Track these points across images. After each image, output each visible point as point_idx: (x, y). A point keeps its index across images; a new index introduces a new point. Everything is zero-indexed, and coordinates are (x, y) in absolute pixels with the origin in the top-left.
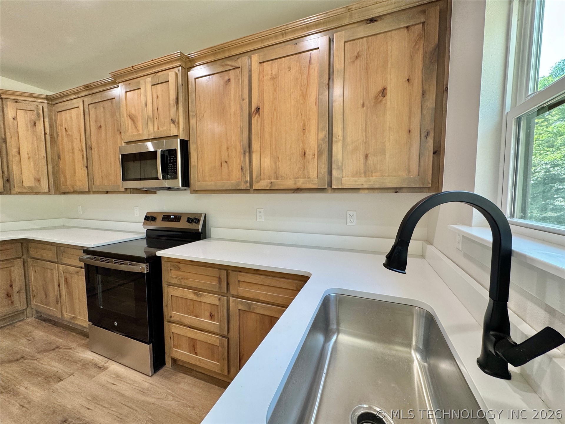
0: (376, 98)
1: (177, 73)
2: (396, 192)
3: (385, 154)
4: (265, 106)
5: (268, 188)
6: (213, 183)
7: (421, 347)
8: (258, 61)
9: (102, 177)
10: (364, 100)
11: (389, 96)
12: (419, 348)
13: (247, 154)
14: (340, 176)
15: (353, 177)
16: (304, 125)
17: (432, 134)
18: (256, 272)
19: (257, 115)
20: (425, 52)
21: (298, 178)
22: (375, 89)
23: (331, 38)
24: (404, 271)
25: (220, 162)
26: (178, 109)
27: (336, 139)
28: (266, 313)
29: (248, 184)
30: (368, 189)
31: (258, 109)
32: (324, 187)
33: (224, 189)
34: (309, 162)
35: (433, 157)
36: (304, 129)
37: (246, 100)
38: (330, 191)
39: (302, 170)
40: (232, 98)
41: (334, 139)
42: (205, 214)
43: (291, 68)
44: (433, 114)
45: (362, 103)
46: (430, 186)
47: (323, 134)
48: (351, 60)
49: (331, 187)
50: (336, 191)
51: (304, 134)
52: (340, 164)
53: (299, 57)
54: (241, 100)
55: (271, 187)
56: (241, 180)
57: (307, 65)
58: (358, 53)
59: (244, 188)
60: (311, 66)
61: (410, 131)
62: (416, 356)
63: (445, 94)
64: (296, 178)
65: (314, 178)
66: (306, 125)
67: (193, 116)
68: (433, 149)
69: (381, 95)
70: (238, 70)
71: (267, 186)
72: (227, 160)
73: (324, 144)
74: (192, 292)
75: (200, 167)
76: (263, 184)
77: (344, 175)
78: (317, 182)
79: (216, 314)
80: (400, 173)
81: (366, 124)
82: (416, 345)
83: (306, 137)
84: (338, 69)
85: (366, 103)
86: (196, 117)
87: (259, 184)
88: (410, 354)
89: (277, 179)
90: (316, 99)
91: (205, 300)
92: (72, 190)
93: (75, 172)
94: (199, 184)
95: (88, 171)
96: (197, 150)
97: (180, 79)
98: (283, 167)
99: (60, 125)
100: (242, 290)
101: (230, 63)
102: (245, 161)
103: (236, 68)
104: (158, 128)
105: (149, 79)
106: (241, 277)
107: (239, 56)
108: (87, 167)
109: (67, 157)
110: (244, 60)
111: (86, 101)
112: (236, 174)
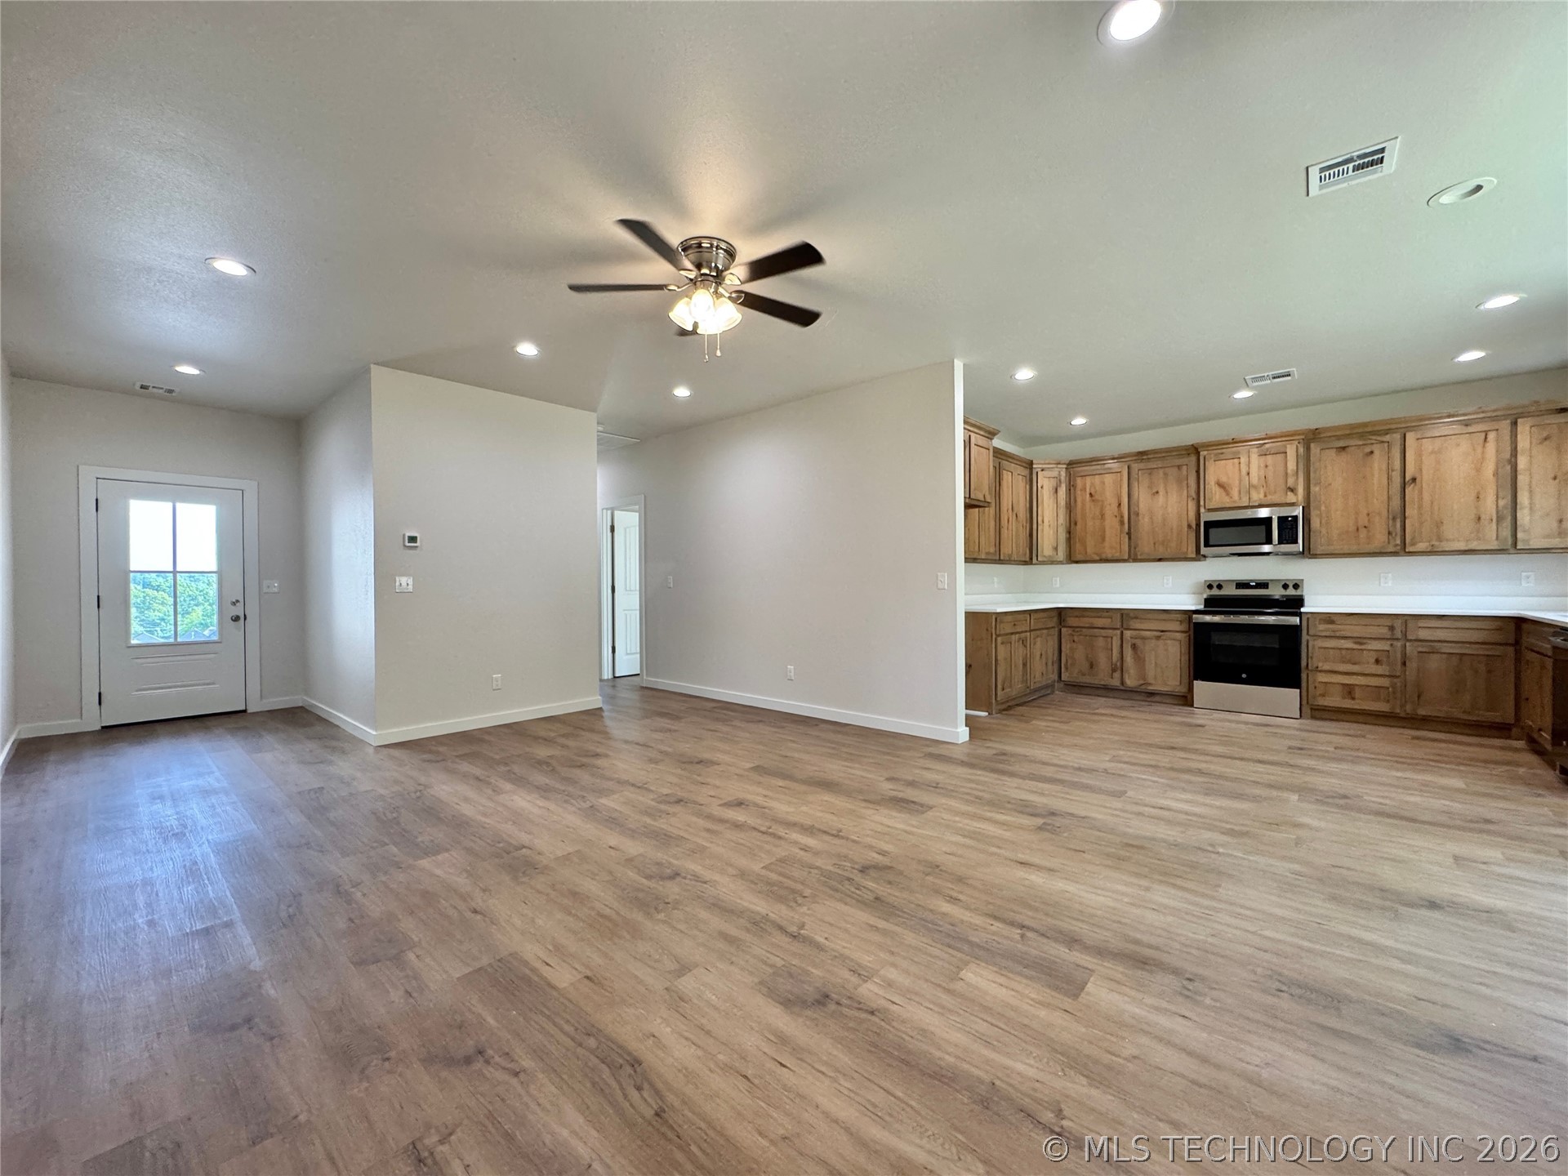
1: (1297, 445)
4: (1423, 476)
5: (1428, 550)
6: (1344, 546)
9: (1155, 544)
10: (1555, 475)
13: (1399, 520)
14: (1527, 538)
15: (1543, 539)
16: (1478, 494)
19: (1413, 485)
21: (1471, 541)
23: (1513, 421)
25: (1356, 527)
26: (1297, 479)
27: (1520, 508)
29: (1399, 549)
31: (1414, 480)
32: (1506, 549)
34: (1485, 526)
36: (1478, 497)
37: (1398, 472)
38: (1514, 552)
39: (1475, 533)
40: (1377, 468)
41: (1518, 507)
42: (1300, 579)
43: (1461, 445)
45: (1553, 476)
47: (1504, 502)
48: (1538, 441)
49: (1516, 548)
50: (1523, 552)
51: (1478, 502)
52: (1525, 528)
53: (1470, 436)
54: (1390, 471)
55: (1431, 550)
56: (1389, 545)
57: (1482, 443)
58: (1548, 436)
59: (1393, 552)
60: (1487, 444)
64: (1468, 541)
65: (1492, 541)
66: (1481, 493)
67: (1315, 485)
70: (1386, 445)
71: (1427, 548)
72: (1366, 525)
73: (1506, 511)
74: (1352, 641)
75: (1324, 531)
76: (1421, 546)
77: (1533, 537)
78: (1496, 545)
79: (1385, 659)
81: (1559, 494)
83: (1481, 504)
84: (1522, 449)
85: (1558, 477)
86: (1318, 486)
87: (1415, 548)
89: (1441, 543)
90: (1494, 471)
91: (1369, 647)
92: (1098, 558)
93: (1103, 539)
94: (1323, 548)
95: (1130, 538)
96: (1320, 516)
97: (1301, 450)
98: (1448, 530)
99: (1081, 490)
100: (1423, 634)
101: (1374, 437)
102: (1395, 526)
103: (1383, 442)
104: (1265, 496)
105: (1256, 450)
106: (1422, 623)
107: (1387, 432)
108: (1129, 534)
109: (1090, 523)
110: (1395, 435)
111: (1135, 466)
112: (1380, 539)
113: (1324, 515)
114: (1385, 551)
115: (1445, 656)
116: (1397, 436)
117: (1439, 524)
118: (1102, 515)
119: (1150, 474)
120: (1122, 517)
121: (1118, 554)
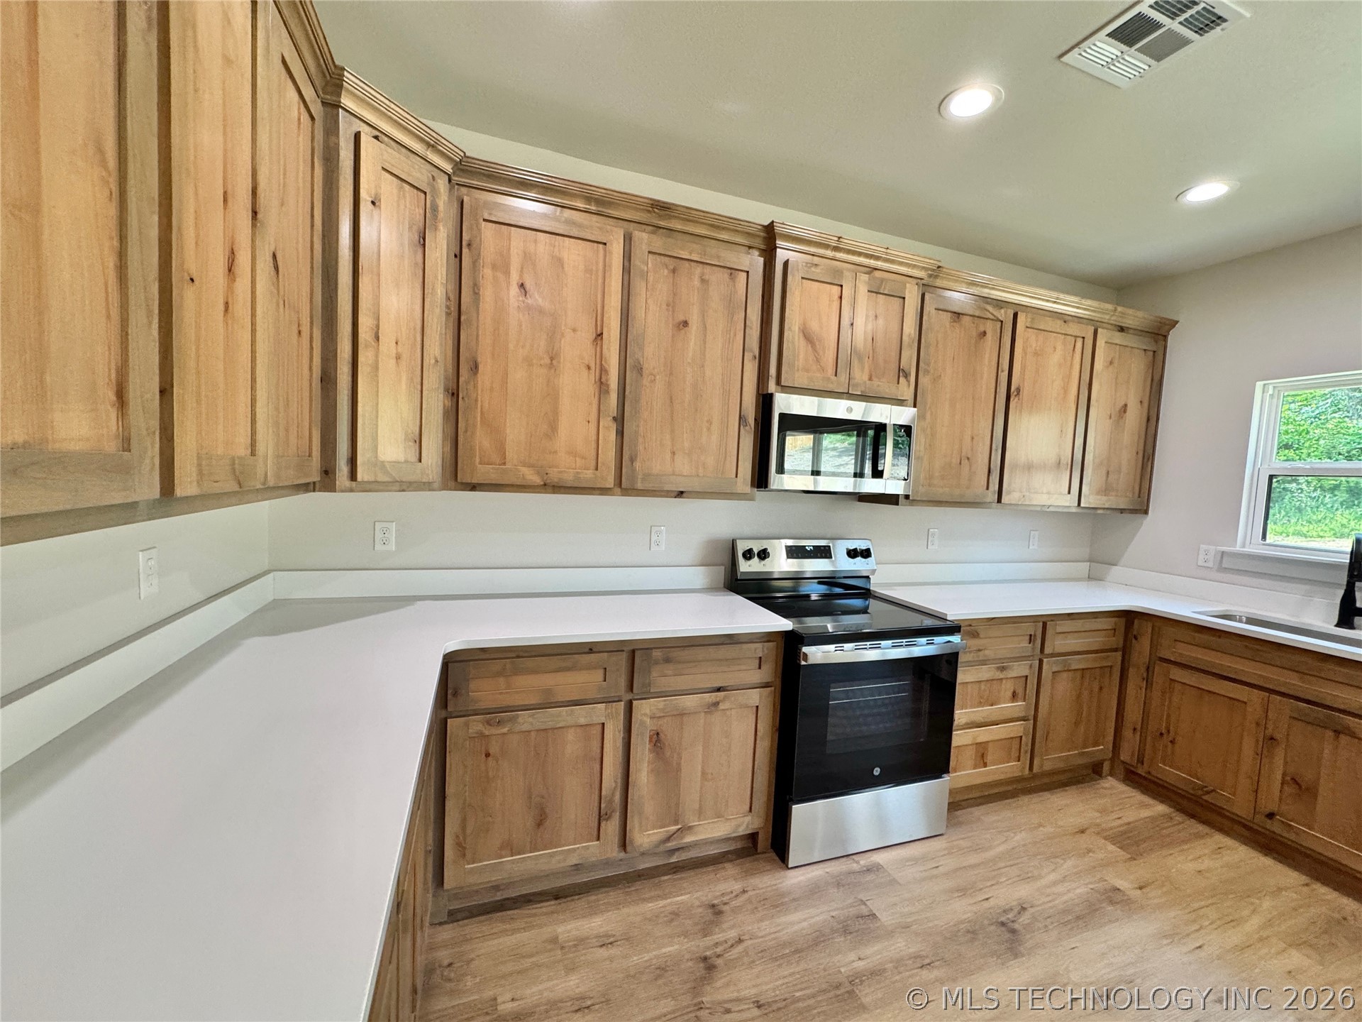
0: (1120, 412)
2: (1121, 513)
3: (1120, 473)
4: (1027, 389)
5: (1020, 503)
6: (946, 489)
8: (1025, 324)
9: (673, 453)
10: (1111, 411)
11: (1128, 413)
13: (1000, 452)
14: (1088, 493)
15: (1097, 494)
16: (1062, 425)
18: (1071, 616)
20: (1153, 380)
22: (1120, 404)
23: (1096, 330)
25: (959, 457)
28: (1083, 666)
29: (996, 496)
31: (1018, 391)
33: (963, 501)
34: (1062, 473)
36: (1061, 431)
37: (1006, 372)
39: (1055, 482)
43: (1057, 348)
46: (1143, 509)
47: (1079, 442)
48: (1106, 364)
49: (1080, 504)
51: (1061, 437)
53: (1064, 339)
54: (1000, 370)
55: (1023, 501)
56: (988, 489)
57: (1071, 351)
58: (1112, 359)
59: (990, 501)
60: (1075, 356)
61: (1137, 453)
65: (1066, 493)
67: (925, 373)
69: (1123, 411)
71: (1019, 500)
72: (969, 455)
74: (994, 667)
75: (926, 459)
76: (1015, 496)
79: (1021, 691)
80: (1129, 493)
81: (1111, 438)
83: (1063, 441)
84: (1097, 370)
85: (1113, 415)
86: (930, 375)
87: (1009, 497)
89: (1029, 491)
90: (1075, 397)
92: (537, 480)
93: (553, 427)
94: (924, 490)
95: (620, 433)
99: (494, 267)
101: (990, 309)
102: (996, 461)
103: (997, 319)
104: (870, 379)
105: (865, 277)
106: (1058, 627)
108: (620, 420)
109: (518, 375)
110: (1008, 313)
111: (643, 239)
112: (979, 481)
114: (984, 501)
116: (1010, 315)
118: (553, 358)
119: (674, 271)
120: (603, 371)
121: (589, 474)
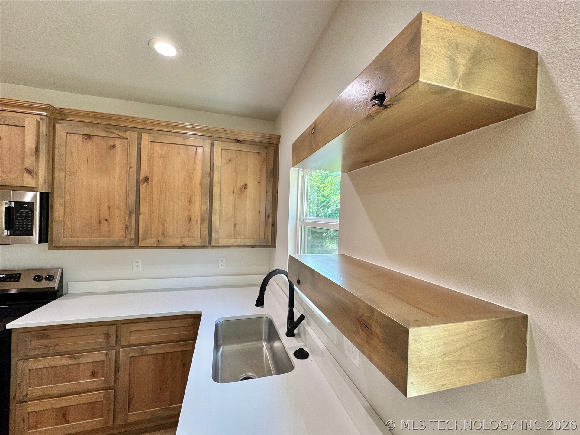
0: (241, 189)
1: (38, 121)
2: (253, 248)
3: (246, 225)
4: (154, 178)
5: (155, 245)
6: (87, 239)
7: (267, 338)
8: (148, 140)
10: (233, 189)
11: (248, 189)
12: (266, 339)
13: (134, 215)
14: (217, 237)
15: (226, 238)
16: (190, 198)
17: (271, 216)
19: (146, 184)
20: (267, 170)
21: (184, 237)
22: (240, 184)
23: (212, 142)
24: (263, 306)
25: (98, 219)
26: (37, 159)
27: (214, 212)
28: (159, 352)
29: (133, 242)
30: (236, 246)
31: (147, 179)
32: (206, 245)
33: (103, 245)
34: (193, 226)
35: (272, 228)
36: (190, 201)
37: (135, 169)
38: (210, 247)
39: (188, 231)
40: (117, 163)
41: (213, 211)
42: (63, 269)
43: (180, 154)
44: (271, 204)
45: (232, 190)
46: (270, 244)
47: (205, 207)
48: (226, 162)
49: (211, 244)
50: (214, 247)
51: (190, 205)
52: (217, 229)
53: (186, 148)
54: (128, 167)
55: (158, 244)
56: (125, 237)
57: (194, 155)
58: (230, 158)
59: (128, 245)
60: (197, 157)
61: (260, 212)
62: (264, 344)
63: (277, 194)
64: (183, 238)
65: (198, 238)
66: (192, 198)
67: (61, 170)
68: (272, 224)
69: (244, 188)
70: (126, 141)
71: (154, 243)
72: (107, 218)
73: (206, 214)
74: (67, 357)
75: (68, 222)
76: (151, 241)
77: (220, 236)
78: (200, 241)
79: (100, 371)
80: (255, 236)
81: (235, 204)
82: (265, 338)
83: (192, 207)
84: (216, 165)
85: (235, 191)
86: (65, 171)
87: (145, 242)
88: (262, 343)
89: (165, 238)
90: (200, 181)
91: (86, 360)
94: (66, 239)
96: (64, 205)
97: (44, 129)
98: (171, 228)
100: (135, 339)
101: (116, 132)
102: (130, 221)
103: (123, 138)
106: (133, 328)
107: (127, 129)
110: (132, 133)
112: (118, 232)
113: (69, 204)
114: (122, 245)
115: (151, 357)
116: (135, 135)
117: (163, 222)
